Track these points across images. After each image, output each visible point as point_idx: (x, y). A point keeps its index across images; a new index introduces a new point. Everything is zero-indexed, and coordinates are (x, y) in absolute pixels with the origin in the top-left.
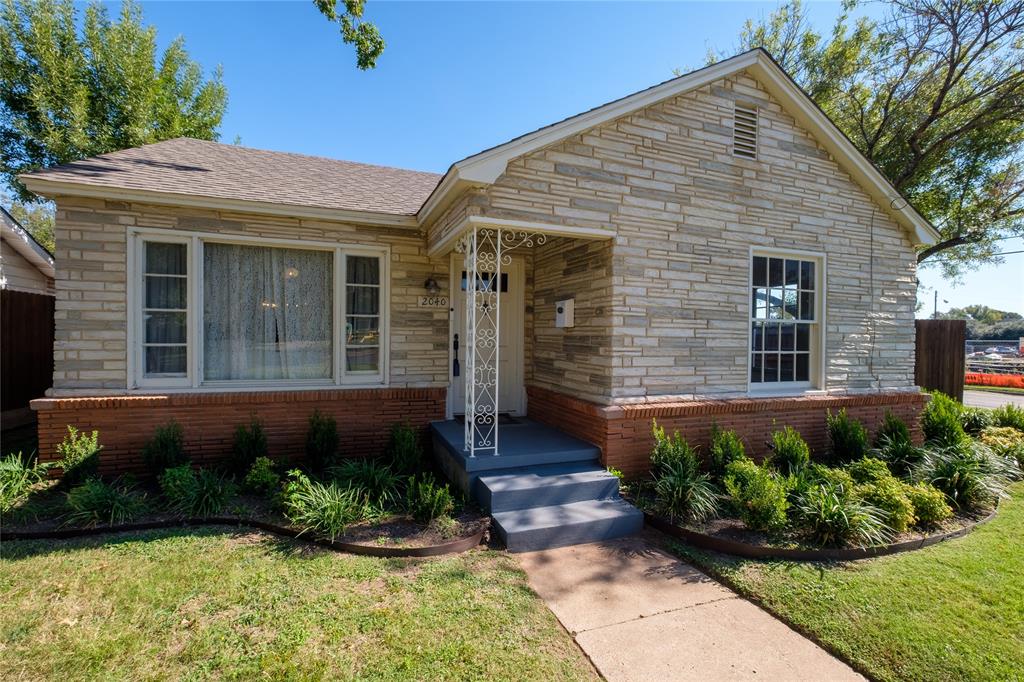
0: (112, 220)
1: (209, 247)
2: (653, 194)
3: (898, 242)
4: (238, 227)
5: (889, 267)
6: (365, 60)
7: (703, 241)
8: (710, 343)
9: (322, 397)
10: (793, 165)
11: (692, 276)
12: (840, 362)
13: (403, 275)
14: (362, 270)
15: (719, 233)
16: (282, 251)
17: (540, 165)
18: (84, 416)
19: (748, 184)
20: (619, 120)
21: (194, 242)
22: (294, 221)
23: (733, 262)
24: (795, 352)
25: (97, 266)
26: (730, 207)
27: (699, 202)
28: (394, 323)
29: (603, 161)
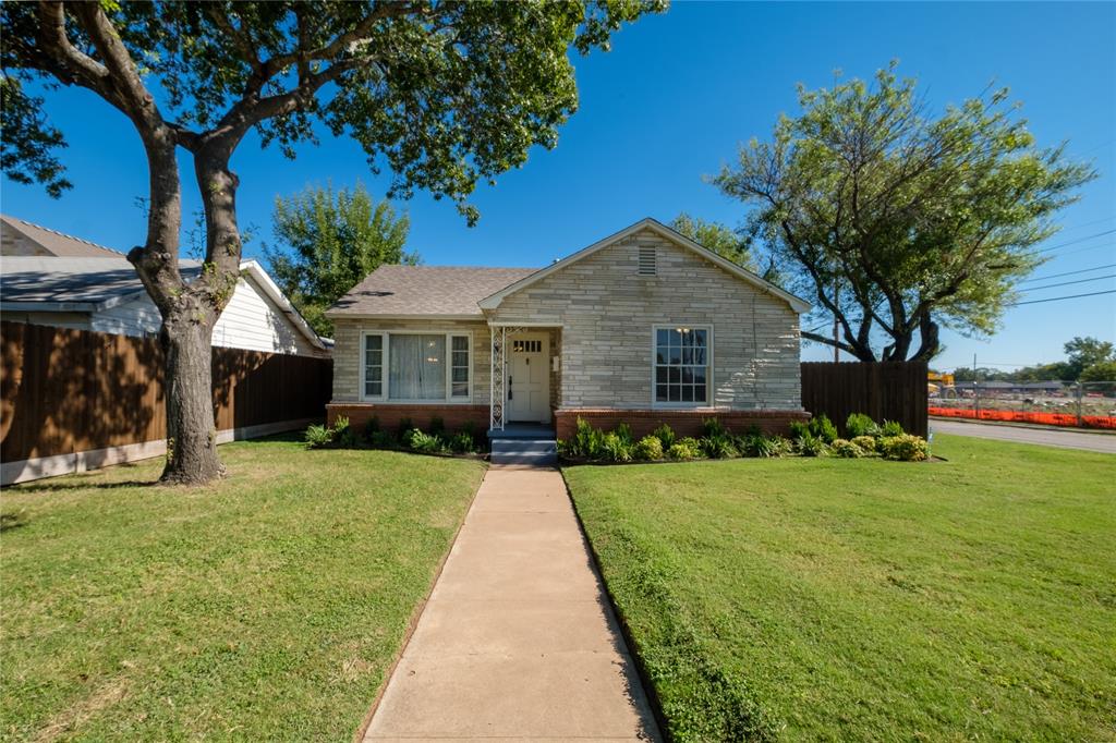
0: (354, 327)
1: (391, 336)
2: (586, 302)
3: (780, 312)
4: (403, 326)
5: (773, 329)
6: (471, 224)
7: (619, 324)
8: (624, 379)
9: (439, 408)
10: (684, 274)
11: (611, 343)
12: (727, 390)
13: (480, 345)
14: (460, 342)
15: (629, 319)
16: (422, 336)
17: (522, 296)
18: (344, 411)
19: (649, 290)
20: (564, 269)
21: (385, 334)
22: (427, 321)
23: (640, 334)
24: (694, 384)
25: (348, 347)
26: (637, 304)
27: (617, 303)
28: (475, 371)
29: (556, 289)
